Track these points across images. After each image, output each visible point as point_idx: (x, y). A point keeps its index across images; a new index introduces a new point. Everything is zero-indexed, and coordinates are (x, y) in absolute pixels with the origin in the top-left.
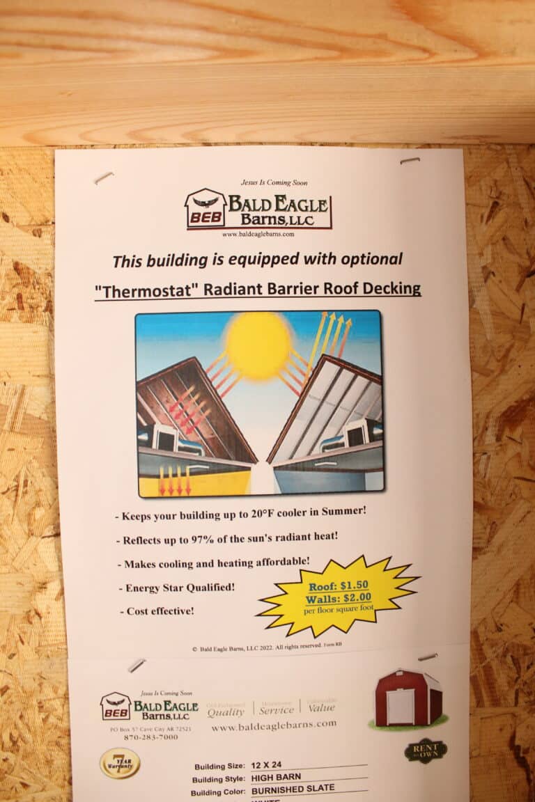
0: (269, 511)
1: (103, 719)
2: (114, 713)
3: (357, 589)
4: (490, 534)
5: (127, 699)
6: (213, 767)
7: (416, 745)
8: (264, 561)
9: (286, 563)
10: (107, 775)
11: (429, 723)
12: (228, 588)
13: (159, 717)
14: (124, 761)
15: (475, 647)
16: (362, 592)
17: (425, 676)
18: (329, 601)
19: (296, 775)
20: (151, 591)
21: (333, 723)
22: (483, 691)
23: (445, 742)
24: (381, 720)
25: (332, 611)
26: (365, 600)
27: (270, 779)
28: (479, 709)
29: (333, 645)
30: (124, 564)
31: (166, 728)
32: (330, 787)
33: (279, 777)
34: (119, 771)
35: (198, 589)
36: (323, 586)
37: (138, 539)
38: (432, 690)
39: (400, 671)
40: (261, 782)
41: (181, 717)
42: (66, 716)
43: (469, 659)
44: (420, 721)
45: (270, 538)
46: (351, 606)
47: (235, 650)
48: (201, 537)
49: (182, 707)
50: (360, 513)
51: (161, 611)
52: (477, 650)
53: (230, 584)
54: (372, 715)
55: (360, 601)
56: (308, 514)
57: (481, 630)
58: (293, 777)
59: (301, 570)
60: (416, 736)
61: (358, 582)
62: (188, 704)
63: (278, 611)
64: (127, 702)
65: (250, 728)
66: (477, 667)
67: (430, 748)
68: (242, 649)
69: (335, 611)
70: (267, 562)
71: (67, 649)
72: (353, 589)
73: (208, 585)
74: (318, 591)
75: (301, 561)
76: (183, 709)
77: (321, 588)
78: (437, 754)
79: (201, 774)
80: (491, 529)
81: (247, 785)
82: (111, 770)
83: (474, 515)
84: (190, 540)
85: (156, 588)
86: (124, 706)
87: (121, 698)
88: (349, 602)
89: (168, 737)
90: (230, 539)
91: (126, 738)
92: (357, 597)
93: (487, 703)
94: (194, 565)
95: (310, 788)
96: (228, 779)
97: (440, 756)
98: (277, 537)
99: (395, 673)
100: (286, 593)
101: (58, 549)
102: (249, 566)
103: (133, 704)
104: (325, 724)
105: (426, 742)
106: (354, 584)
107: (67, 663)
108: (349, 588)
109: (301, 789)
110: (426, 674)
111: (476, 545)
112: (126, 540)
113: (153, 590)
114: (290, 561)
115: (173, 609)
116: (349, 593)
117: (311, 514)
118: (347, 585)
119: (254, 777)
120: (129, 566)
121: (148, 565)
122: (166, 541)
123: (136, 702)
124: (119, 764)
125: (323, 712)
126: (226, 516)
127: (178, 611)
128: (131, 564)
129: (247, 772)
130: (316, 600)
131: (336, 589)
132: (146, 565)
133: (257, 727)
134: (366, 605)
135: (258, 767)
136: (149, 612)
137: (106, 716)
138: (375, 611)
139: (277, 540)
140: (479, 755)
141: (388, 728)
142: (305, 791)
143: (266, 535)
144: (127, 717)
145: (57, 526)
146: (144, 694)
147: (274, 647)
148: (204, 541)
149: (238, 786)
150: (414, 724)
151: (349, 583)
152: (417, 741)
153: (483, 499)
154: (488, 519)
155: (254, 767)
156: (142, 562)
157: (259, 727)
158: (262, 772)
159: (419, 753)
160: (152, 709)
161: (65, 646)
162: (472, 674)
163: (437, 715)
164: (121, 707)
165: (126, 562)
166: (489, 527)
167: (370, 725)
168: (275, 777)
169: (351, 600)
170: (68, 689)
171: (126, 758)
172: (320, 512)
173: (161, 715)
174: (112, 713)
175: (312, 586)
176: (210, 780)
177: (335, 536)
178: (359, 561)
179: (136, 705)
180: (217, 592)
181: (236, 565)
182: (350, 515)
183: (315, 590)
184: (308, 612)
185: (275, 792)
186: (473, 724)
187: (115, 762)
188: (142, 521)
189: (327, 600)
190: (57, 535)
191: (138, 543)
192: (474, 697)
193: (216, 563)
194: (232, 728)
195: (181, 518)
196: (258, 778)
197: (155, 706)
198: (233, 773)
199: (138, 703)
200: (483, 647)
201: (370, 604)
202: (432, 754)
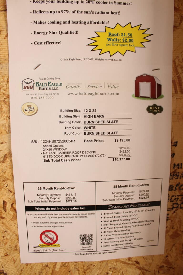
0: (93, 1)
1: (23, 90)
2: (28, 87)
3: (128, 37)
4: (180, 21)
5: (33, 81)
6: (68, 111)
7: (151, 106)
8: (90, 22)
9: (99, 23)
10: (24, 114)
11: (156, 98)
12: (76, 33)
13: (46, 89)
14: (31, 108)
15: (174, 68)
16: (130, 38)
17: (154, 77)
18: (117, 41)
19: (102, 116)
20: (44, 34)
21: (118, 94)
22: (177, 87)
23: (162, 106)
24: (137, 95)
25: (117, 45)
26: (131, 42)
27: (92, 117)
28: (176, 94)
29: (118, 60)
30: (33, 22)
31: (49, 94)
32: (116, 122)
33: (95, 116)
34: (29, 112)
35: (64, 33)
36: (114, 34)
37: (39, 11)
38: (157, 84)
39: (144, 74)
40: (88, 118)
41: (55, 89)
42: (8, 89)
43: (172, 72)
44: (153, 97)
45: (93, 13)
46: (125, 44)
47: (78, 60)
48: (65, 10)
49: (56, 84)
50: (129, 4)
51: (48, 43)
52: (175, 69)
53: (76, 31)
54: (134, 92)
55: (129, 42)
56: (108, 3)
57: (177, 61)
58: (101, 116)
59: (105, 27)
60: (151, 102)
61: (128, 34)
62: (58, 83)
63: (96, 44)
64: (33, 82)
65: (84, 94)
66: (175, 76)
67: (157, 109)
68: (81, 60)
69: (119, 45)
70: (91, 22)
71: (8, 60)
72: (126, 37)
73: (68, 31)
74: (112, 36)
75: (105, 23)
76: (56, 85)
77: (113, 35)
78: (159, 111)
79: (63, 114)
80: (181, 19)
81: (82, 119)
82: (26, 112)
83: (174, 12)
84: (61, 12)
85: (46, 32)
86: (31, 84)
87: (30, 81)
88: (124, 42)
89: (50, 98)
90: (77, 12)
91: (32, 98)
92: (128, 40)
93: (179, 92)
94: (62, 23)
95: (108, 122)
96: (74, 116)
97: (160, 112)
98: (96, 12)
99: (143, 75)
100: (99, 36)
101: (6, 16)
102: (84, 24)
103: (35, 83)
104: (114, 94)
105: (155, 105)
106: (126, 35)
107: (8, 66)
108: (125, 36)
109: (104, 122)
110: (155, 77)
111: (175, 25)
112: (34, 12)
113: (45, 33)
114: (101, 23)
115: (53, 42)
116: (125, 38)
117: (110, 4)
118: (124, 34)
119: (85, 116)
120: (35, 23)
121: (43, 23)
122: (51, 12)
123: (36, 83)
124: (29, 109)
125: (114, 88)
126: (75, 2)
127: (55, 43)
128: (36, 22)
129: (82, 114)
130: (111, 40)
131: (119, 36)
132: (42, 23)
133: (86, 94)
134: (131, 44)
135: (86, 112)
136: (43, 43)
137: (24, 88)
138: (135, 47)
139: (96, 13)
140: (175, 114)
141: (140, 98)
142: (106, 123)
143: (91, 11)
144: (33, 89)
145: (5, 7)
146: (40, 79)
147: (94, 59)
148: (66, 12)
149: (78, 119)
150: (150, 97)
151: (125, 34)
152: (151, 105)
153: (178, 6)
154: (180, 15)
155: (85, 112)
156: (40, 21)
157: (87, 94)
158: (88, 114)
159: (152, 110)
160: (43, 85)
161: (8, 59)
162: (173, 79)
163: (159, 95)
164: (30, 85)
165: (34, 21)
166: (180, 18)
167: (133, 96)
168: (93, 116)
169: (125, 41)
170: (9, 77)
171: (32, 107)
172: (113, 3)
173: (47, 88)
174: (27, 87)
175: (110, 34)
176: (67, 117)
177: (119, 13)
178: (129, 24)
179: (36, 84)
180: (71, 34)
181: (79, 23)
182: (125, 5)
183: (111, 35)
184: (108, 45)
185: (94, 123)
186: (173, 101)
187: (27, 109)
188: (41, 3)
189: (116, 40)
190: (5, 10)
191: (39, 13)
192: (174, 89)
193: (71, 22)
194: (76, 94)
195: (57, 2)
196: (86, 116)
197: (44, 84)
198: (76, 114)
199: (37, 83)
200: (178, 68)
201: (133, 44)
202: (157, 111)
